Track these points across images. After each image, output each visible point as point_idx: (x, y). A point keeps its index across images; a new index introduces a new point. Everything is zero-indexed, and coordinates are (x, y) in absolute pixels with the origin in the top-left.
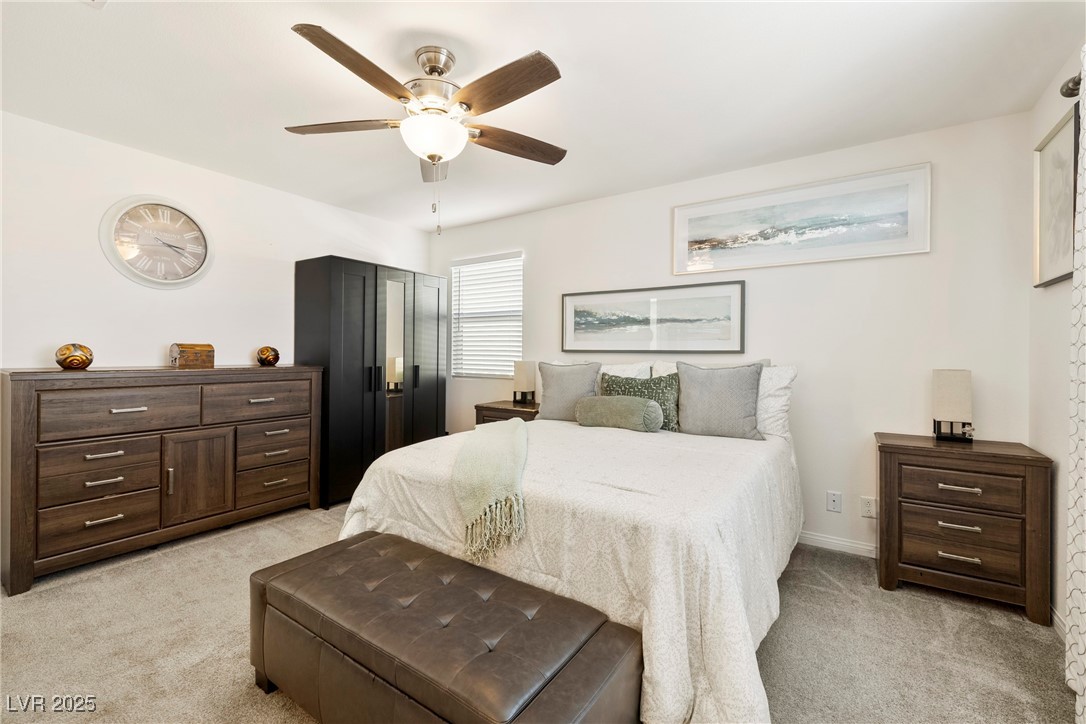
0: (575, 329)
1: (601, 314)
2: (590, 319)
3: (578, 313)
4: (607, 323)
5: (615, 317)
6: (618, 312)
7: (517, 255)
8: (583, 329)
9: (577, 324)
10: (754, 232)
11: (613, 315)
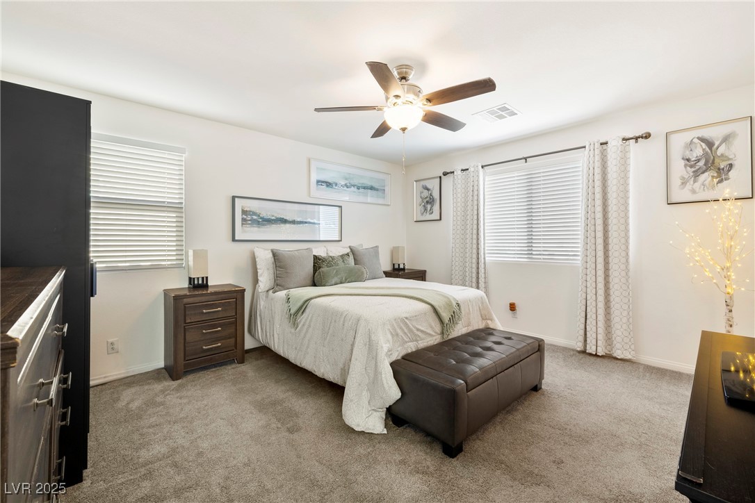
0: (242, 224)
1: (264, 214)
2: (255, 217)
3: (244, 212)
4: (268, 221)
5: (273, 218)
6: (276, 215)
7: (182, 151)
8: (249, 224)
9: (244, 220)
10: (343, 183)
11: (273, 216)
